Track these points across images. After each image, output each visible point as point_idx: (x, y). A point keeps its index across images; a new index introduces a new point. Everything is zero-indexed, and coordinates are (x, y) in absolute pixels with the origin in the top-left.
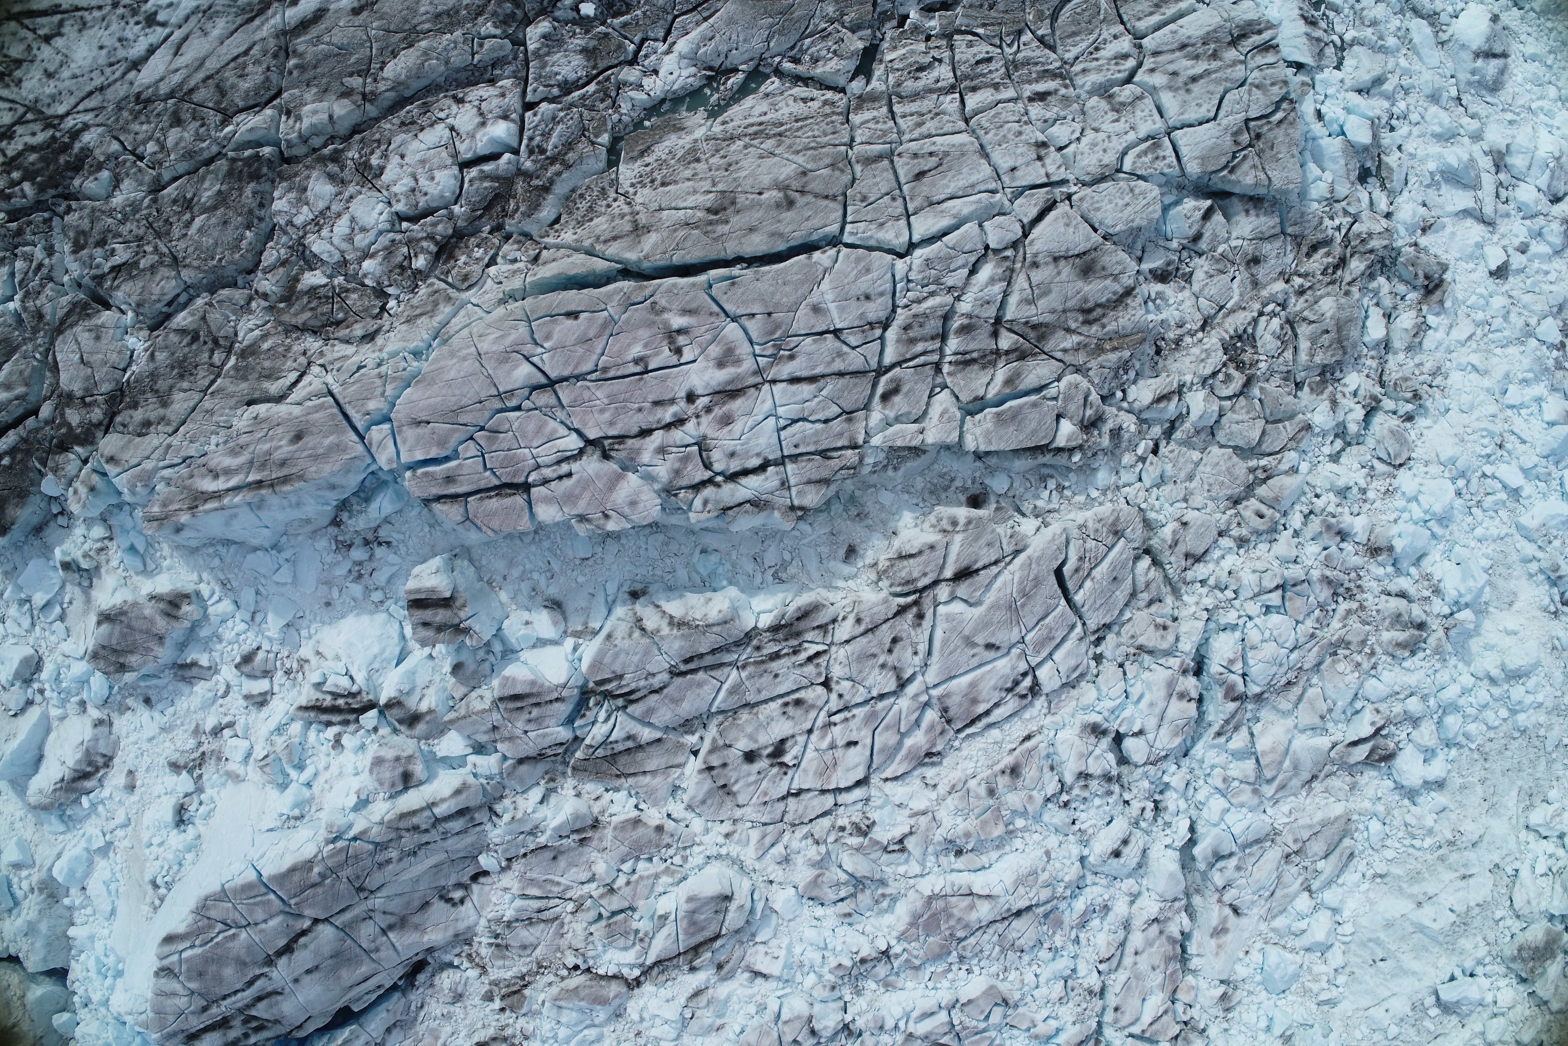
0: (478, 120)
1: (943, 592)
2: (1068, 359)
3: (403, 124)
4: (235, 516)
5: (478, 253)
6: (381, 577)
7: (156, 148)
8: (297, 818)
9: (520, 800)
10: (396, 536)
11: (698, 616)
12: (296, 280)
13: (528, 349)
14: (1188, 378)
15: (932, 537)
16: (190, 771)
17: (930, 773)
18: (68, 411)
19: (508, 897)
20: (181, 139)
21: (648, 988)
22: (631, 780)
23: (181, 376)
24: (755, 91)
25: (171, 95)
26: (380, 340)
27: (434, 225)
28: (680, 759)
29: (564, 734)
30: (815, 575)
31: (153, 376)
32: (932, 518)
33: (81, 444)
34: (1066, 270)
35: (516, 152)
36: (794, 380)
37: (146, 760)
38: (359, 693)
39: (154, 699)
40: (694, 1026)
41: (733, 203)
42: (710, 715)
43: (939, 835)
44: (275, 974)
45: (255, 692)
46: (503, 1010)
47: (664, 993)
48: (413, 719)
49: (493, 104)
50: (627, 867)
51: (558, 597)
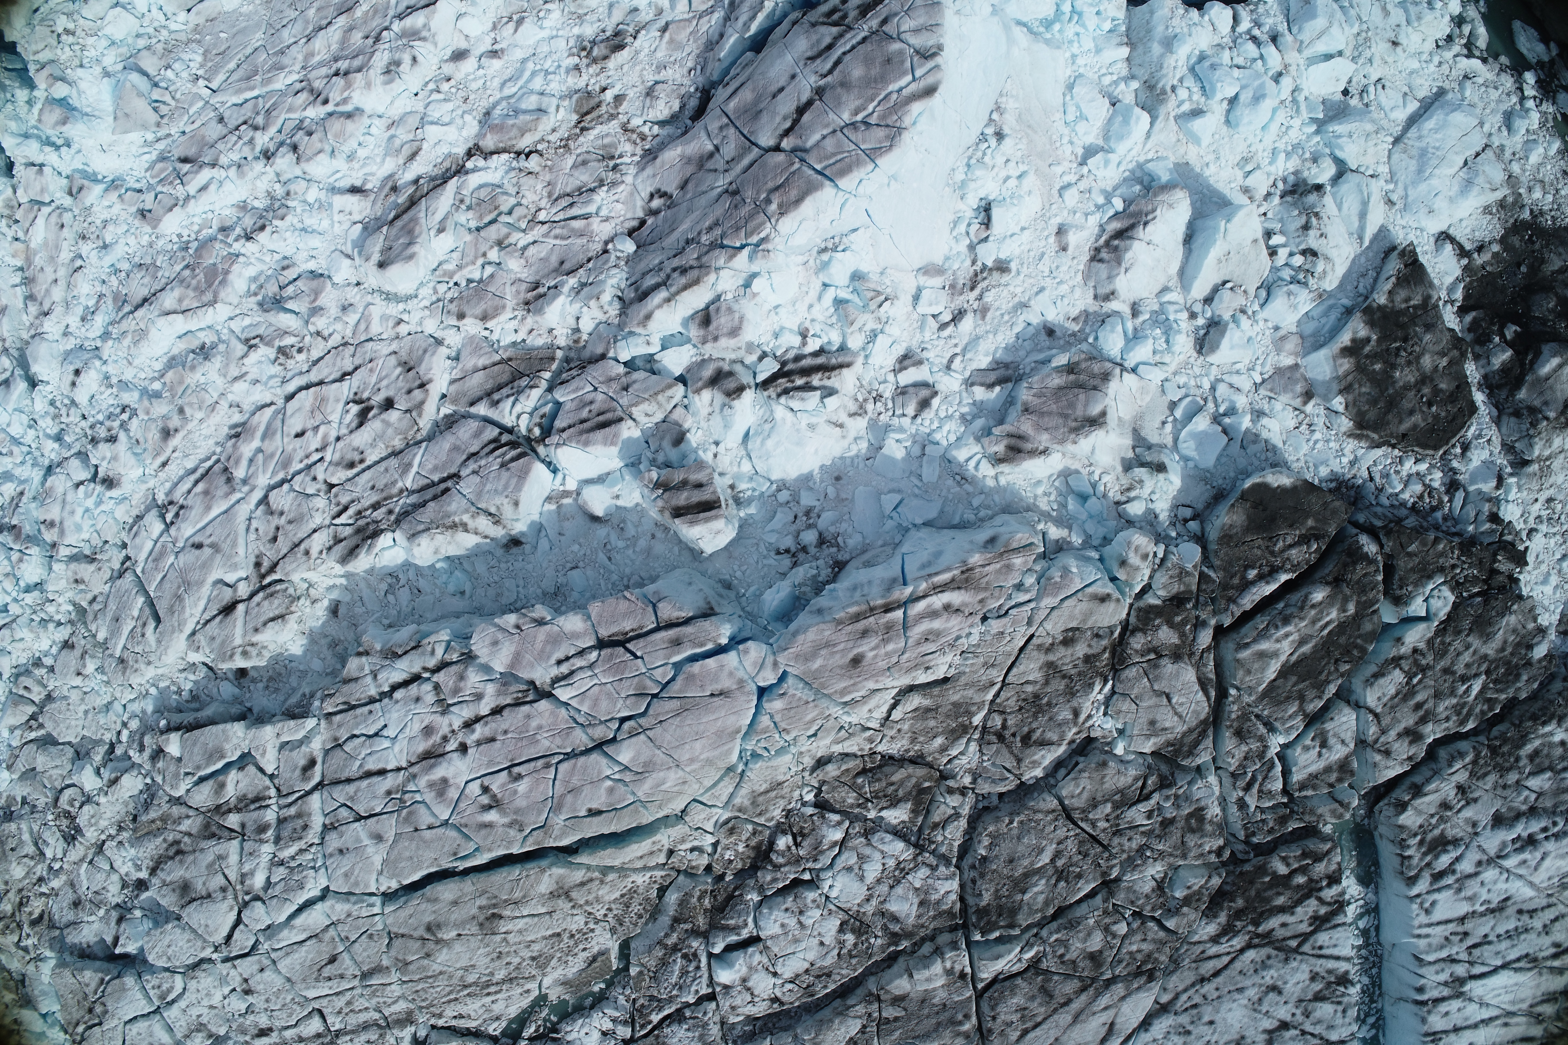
0: (750, 984)
1: (243, 590)
2: (184, 810)
3: (829, 975)
4: (923, 566)
5: (729, 855)
6: (782, 517)
7: (1114, 928)
8: (825, 250)
9: (601, 317)
10: (771, 562)
11: (440, 537)
12: (915, 812)
13: (628, 776)
14: (102, 800)
15: (257, 638)
16: (984, 267)
17: (237, 418)
18: (1175, 640)
19: (604, 212)
20: (1085, 940)
21: (461, 150)
22: (497, 358)
23: (1037, 696)
24: (511, 1021)
25: (1109, 983)
26: (808, 762)
27: (775, 880)
28: (453, 388)
29: (560, 395)
30: (362, 585)
31: (1070, 693)
32: (267, 655)
33: (1151, 608)
34: (199, 887)
35: (710, 955)
36: (382, 772)
37: (1044, 267)
38: (779, 396)
39: (1043, 337)
40: (414, 121)
41: (481, 925)
42: (430, 438)
43: (217, 362)
44: (813, 79)
45: (912, 370)
46: (604, 90)
47: (444, 149)
48: (717, 379)
49: (740, 999)
50: (489, 270)
51: (596, 525)
